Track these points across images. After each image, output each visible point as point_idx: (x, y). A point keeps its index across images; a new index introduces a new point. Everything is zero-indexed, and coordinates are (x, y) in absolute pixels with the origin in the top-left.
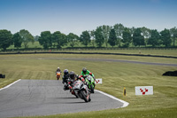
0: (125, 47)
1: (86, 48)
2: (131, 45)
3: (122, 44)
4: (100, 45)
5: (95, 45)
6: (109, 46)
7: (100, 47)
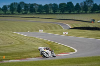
0: (26, 13)
1: (5, 14)
2: (29, 12)
3: (24, 12)
4: (12, 12)
5: (10, 13)
6: (17, 13)
7: (12, 14)
